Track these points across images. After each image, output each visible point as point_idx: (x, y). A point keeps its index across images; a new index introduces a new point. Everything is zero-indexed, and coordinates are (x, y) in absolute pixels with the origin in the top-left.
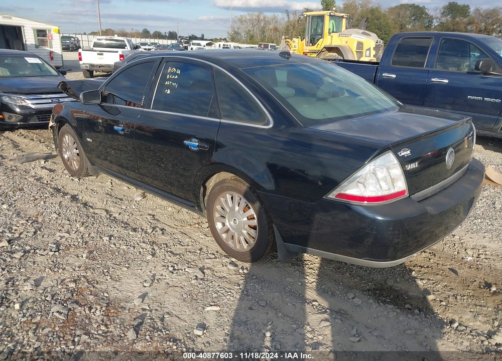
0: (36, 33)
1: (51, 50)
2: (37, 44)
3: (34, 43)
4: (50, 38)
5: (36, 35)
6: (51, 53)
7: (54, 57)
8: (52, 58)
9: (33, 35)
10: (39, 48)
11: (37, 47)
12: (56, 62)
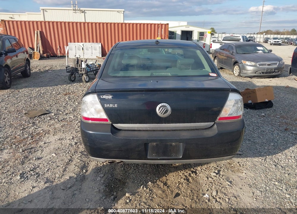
0: (199, 34)
1: (205, 42)
2: (198, 40)
3: (197, 39)
4: (205, 36)
5: (199, 35)
6: (204, 44)
7: (205, 46)
8: (204, 47)
9: (197, 35)
10: (199, 42)
11: (198, 41)
12: (206, 49)
